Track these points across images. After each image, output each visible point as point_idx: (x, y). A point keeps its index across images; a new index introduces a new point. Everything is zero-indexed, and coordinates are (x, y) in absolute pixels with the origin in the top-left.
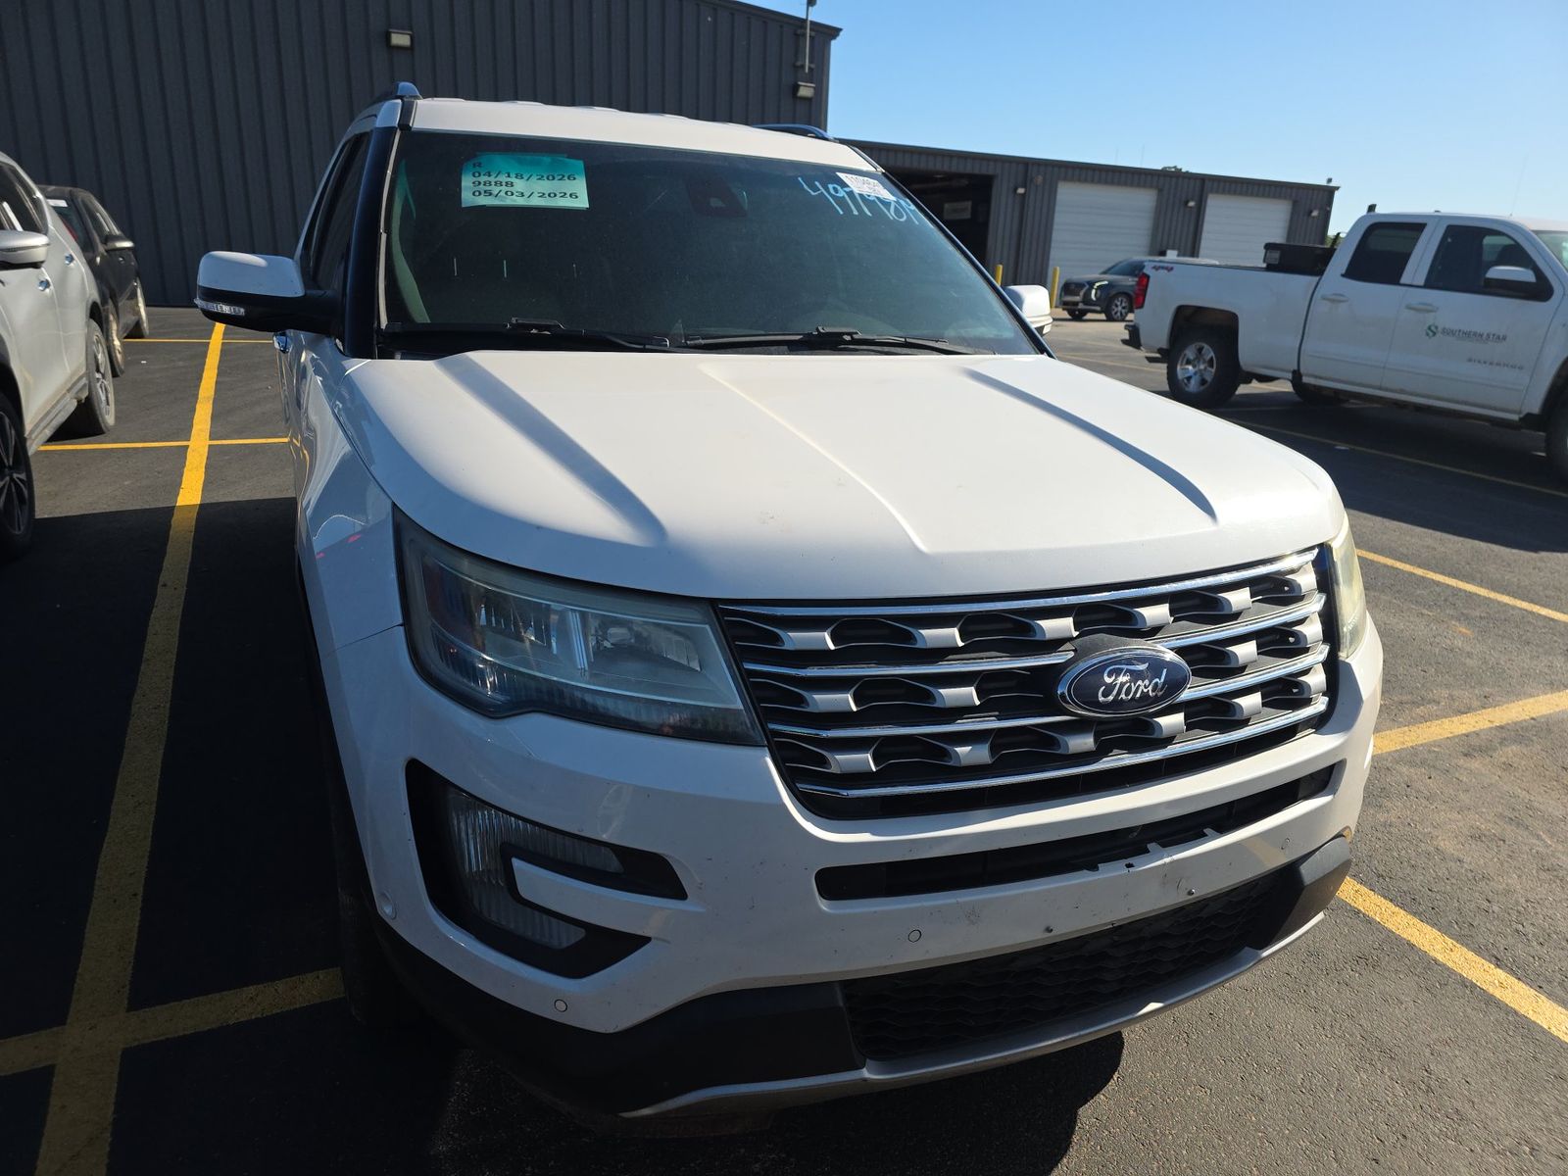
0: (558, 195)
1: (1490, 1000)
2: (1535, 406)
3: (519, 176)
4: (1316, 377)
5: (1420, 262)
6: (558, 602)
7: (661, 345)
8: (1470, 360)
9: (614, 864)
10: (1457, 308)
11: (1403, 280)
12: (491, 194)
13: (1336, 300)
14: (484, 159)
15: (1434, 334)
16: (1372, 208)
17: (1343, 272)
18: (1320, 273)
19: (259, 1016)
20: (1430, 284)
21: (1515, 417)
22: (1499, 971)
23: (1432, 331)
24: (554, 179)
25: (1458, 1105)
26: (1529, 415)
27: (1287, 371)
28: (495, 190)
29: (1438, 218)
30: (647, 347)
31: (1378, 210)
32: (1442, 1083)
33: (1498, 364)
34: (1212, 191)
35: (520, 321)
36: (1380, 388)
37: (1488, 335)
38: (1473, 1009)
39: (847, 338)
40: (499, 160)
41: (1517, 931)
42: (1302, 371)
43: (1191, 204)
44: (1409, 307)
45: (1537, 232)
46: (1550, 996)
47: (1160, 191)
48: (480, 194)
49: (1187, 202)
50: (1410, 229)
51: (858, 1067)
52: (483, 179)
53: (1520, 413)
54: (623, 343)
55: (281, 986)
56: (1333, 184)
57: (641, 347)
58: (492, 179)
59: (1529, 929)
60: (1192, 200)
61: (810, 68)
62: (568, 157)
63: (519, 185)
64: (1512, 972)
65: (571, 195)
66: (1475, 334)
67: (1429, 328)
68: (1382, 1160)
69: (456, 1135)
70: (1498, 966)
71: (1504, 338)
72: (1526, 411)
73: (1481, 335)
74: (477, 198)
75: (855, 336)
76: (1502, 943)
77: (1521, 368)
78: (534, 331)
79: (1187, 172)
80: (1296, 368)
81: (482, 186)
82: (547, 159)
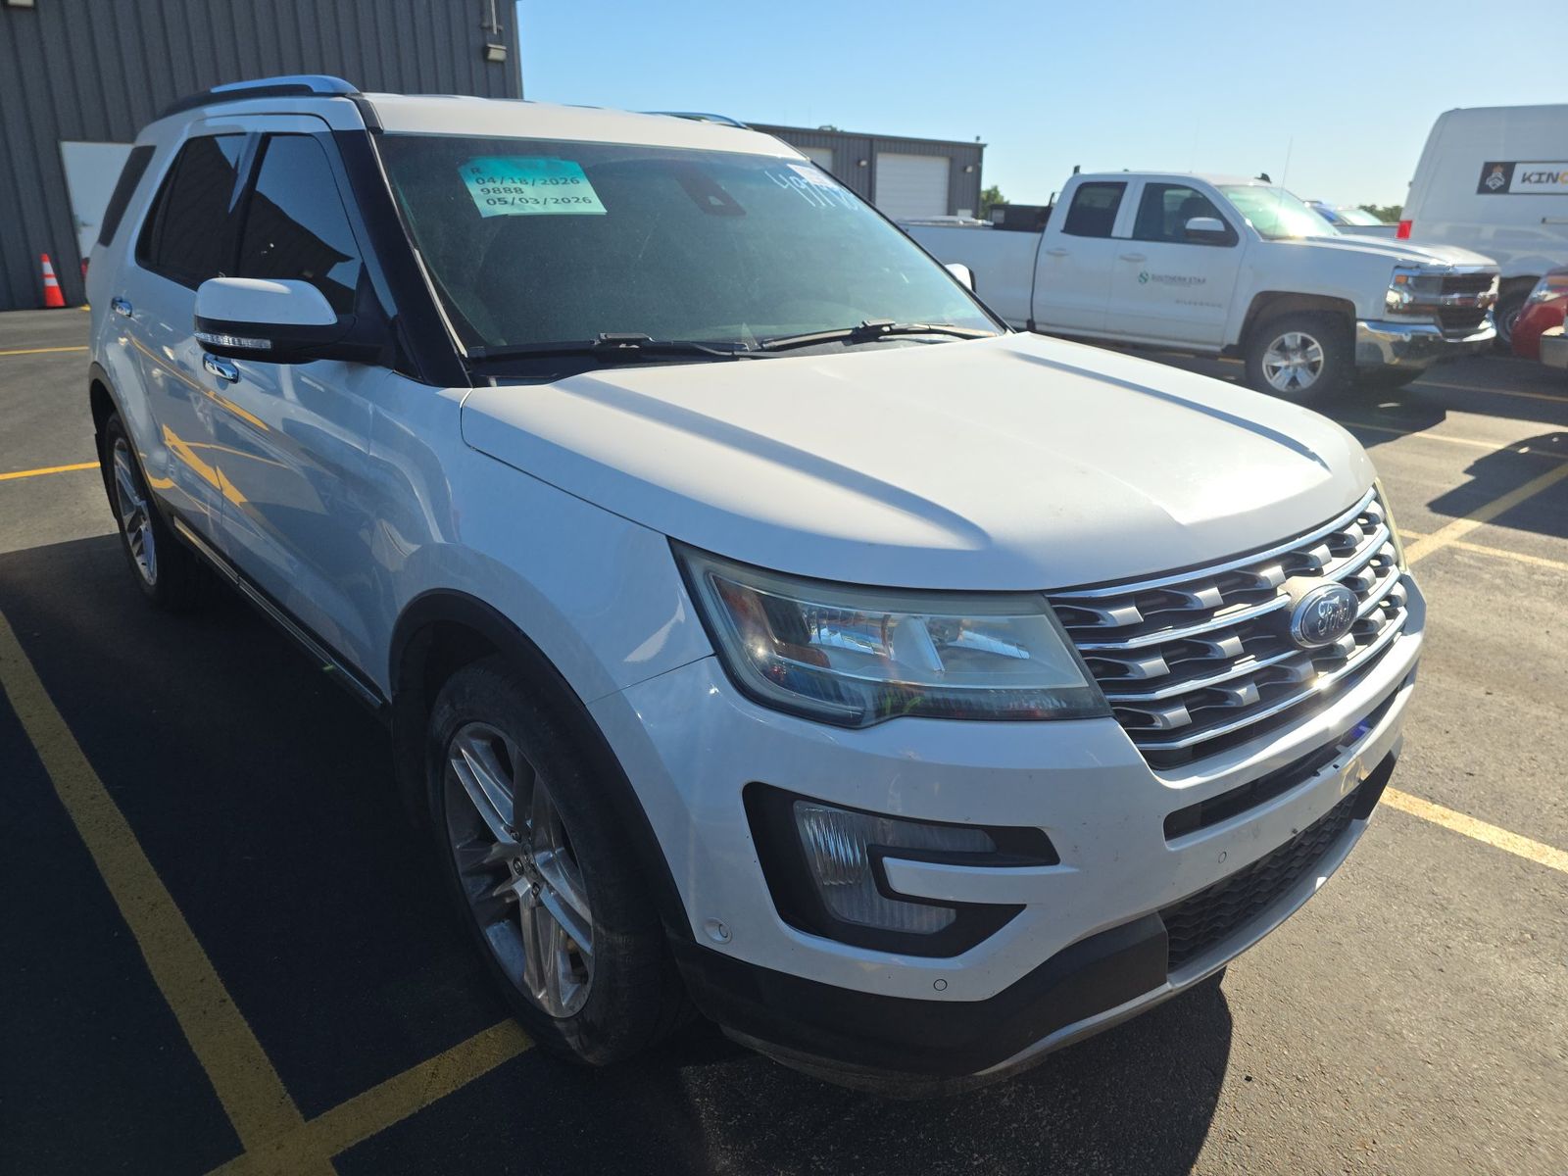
0: (573, 201)
1: (1445, 832)
2: (1233, 337)
3: (524, 181)
4: (1047, 324)
5: (1126, 218)
6: (897, 612)
7: (741, 351)
8: (1178, 302)
9: (988, 844)
10: (1162, 256)
11: (1115, 233)
12: (506, 202)
13: (1059, 254)
14: (479, 162)
15: (1146, 280)
16: (1077, 169)
17: (1062, 228)
18: (1042, 230)
19: (454, 1088)
20: (1138, 235)
21: (1218, 349)
22: (1436, 806)
23: (1143, 278)
24: (557, 183)
25: (1468, 914)
26: (1230, 347)
27: (1022, 321)
28: (509, 197)
29: (1138, 177)
30: (736, 353)
31: (1082, 171)
32: (1449, 900)
33: (1201, 304)
34: (880, 151)
35: (609, 337)
36: (1105, 331)
37: (1191, 279)
38: (1437, 840)
39: (887, 329)
40: (493, 164)
41: (1429, 772)
42: (1035, 320)
43: (864, 163)
44: (1123, 258)
45: (1220, 187)
46: (1479, 818)
47: (834, 151)
48: (495, 203)
49: (859, 161)
50: (1113, 188)
51: (1163, 982)
52: (490, 186)
53: (1220, 344)
54: (713, 351)
55: (455, 1053)
56: (981, 142)
57: (730, 354)
58: (497, 185)
59: (1437, 770)
60: (864, 159)
61: (499, 30)
62: (563, 159)
63: (529, 191)
64: (1445, 805)
65: (584, 200)
66: (1180, 278)
67: (1141, 276)
68: (1444, 968)
69: (729, 1147)
70: (1434, 803)
71: (1204, 281)
72: (1226, 343)
73: (1185, 279)
74: (492, 207)
75: (893, 327)
76: (1427, 784)
77: (1220, 306)
78: (623, 346)
79: (842, 132)
80: (1030, 317)
81: (492, 193)
82: (542, 162)
